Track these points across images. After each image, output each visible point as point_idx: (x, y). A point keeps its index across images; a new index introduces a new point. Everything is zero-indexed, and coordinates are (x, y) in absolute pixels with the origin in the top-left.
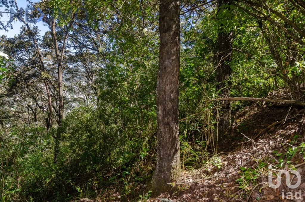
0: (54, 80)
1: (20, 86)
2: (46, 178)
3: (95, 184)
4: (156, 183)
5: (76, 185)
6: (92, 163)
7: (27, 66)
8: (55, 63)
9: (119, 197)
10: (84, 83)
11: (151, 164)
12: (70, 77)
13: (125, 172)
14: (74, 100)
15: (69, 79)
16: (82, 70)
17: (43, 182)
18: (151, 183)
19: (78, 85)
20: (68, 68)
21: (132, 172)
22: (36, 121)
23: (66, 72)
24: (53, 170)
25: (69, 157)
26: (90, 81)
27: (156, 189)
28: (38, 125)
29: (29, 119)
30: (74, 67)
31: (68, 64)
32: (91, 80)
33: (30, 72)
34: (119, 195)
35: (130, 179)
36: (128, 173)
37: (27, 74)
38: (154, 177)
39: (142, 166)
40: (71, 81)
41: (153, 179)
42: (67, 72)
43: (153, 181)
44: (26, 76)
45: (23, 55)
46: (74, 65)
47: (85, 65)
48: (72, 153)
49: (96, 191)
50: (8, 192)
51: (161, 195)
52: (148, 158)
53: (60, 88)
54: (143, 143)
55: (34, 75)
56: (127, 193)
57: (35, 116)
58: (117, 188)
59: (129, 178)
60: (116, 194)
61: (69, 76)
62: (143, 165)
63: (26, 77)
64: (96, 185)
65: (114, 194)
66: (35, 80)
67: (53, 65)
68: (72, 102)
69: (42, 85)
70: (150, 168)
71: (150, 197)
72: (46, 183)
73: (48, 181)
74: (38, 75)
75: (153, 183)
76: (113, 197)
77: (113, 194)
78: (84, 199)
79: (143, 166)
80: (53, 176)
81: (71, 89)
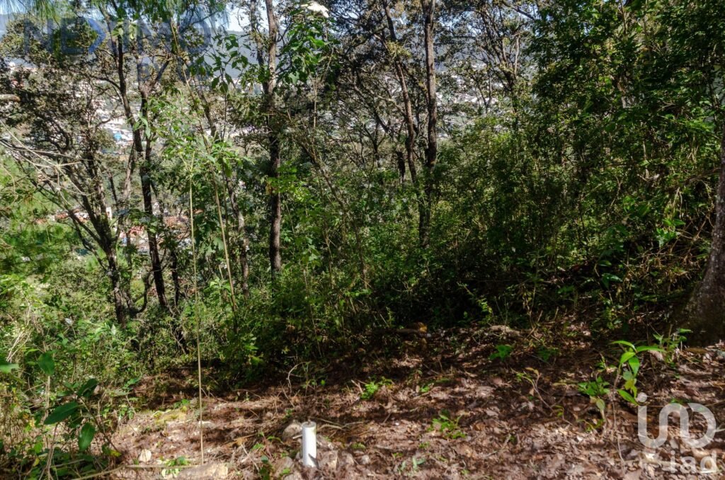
0: (411, 64)
1: (343, 82)
2: (409, 276)
3: (527, 297)
4: (701, 311)
5: (478, 295)
6: (514, 250)
7: (354, 36)
8: (414, 21)
9: (587, 333)
10: (479, 66)
11: (688, 262)
12: (446, 52)
13: (610, 276)
14: (456, 109)
15: (443, 59)
16: (475, 32)
17: (405, 283)
18: (685, 311)
19: (464, 72)
20: (443, 29)
21: (629, 277)
22: (377, 158)
23: (436, 40)
24: (423, 262)
25: (458, 235)
26: (496, 57)
27: (700, 328)
28: (384, 166)
29: (363, 155)
30: (456, 26)
31: (441, 19)
32: (498, 54)
33: (361, 49)
34: (585, 330)
35: (621, 293)
36: (617, 278)
37: (357, 55)
38: (696, 297)
39: (657, 262)
40: (448, 61)
41: (692, 299)
42: (438, 42)
43: (693, 304)
44: (354, 58)
45: (346, 10)
46: (456, 20)
47: (483, 16)
48: (464, 226)
49: (530, 313)
50: (349, 293)
51: (718, 342)
52: (679, 246)
53: (431, 77)
54: (665, 205)
55: (370, 56)
56: (610, 326)
57: (376, 147)
58: (579, 313)
59: (619, 291)
60: (579, 325)
61: (443, 50)
62: (663, 263)
63: (354, 61)
64: (530, 299)
65: (573, 326)
66: (372, 65)
67: (409, 25)
68: (450, 113)
69: (387, 78)
70: (684, 272)
71: (684, 343)
72: (410, 285)
73: (414, 281)
74: (378, 53)
75: (694, 309)
76: (570, 331)
77: (570, 326)
78: (499, 326)
79: (660, 266)
80: (423, 273)
81: (447, 83)
